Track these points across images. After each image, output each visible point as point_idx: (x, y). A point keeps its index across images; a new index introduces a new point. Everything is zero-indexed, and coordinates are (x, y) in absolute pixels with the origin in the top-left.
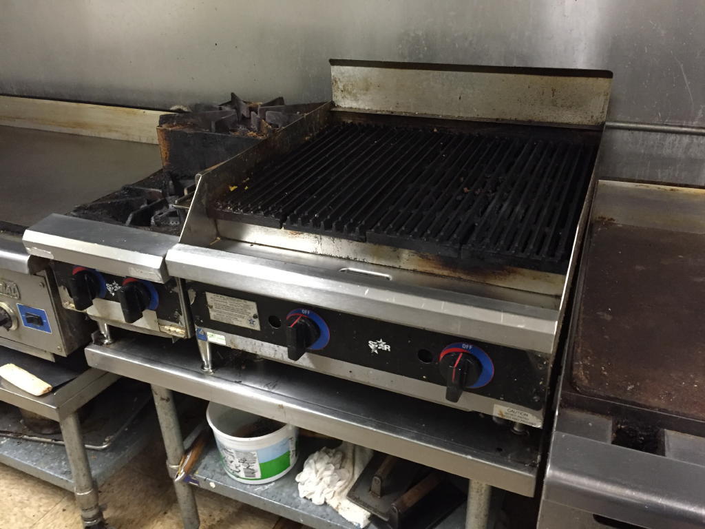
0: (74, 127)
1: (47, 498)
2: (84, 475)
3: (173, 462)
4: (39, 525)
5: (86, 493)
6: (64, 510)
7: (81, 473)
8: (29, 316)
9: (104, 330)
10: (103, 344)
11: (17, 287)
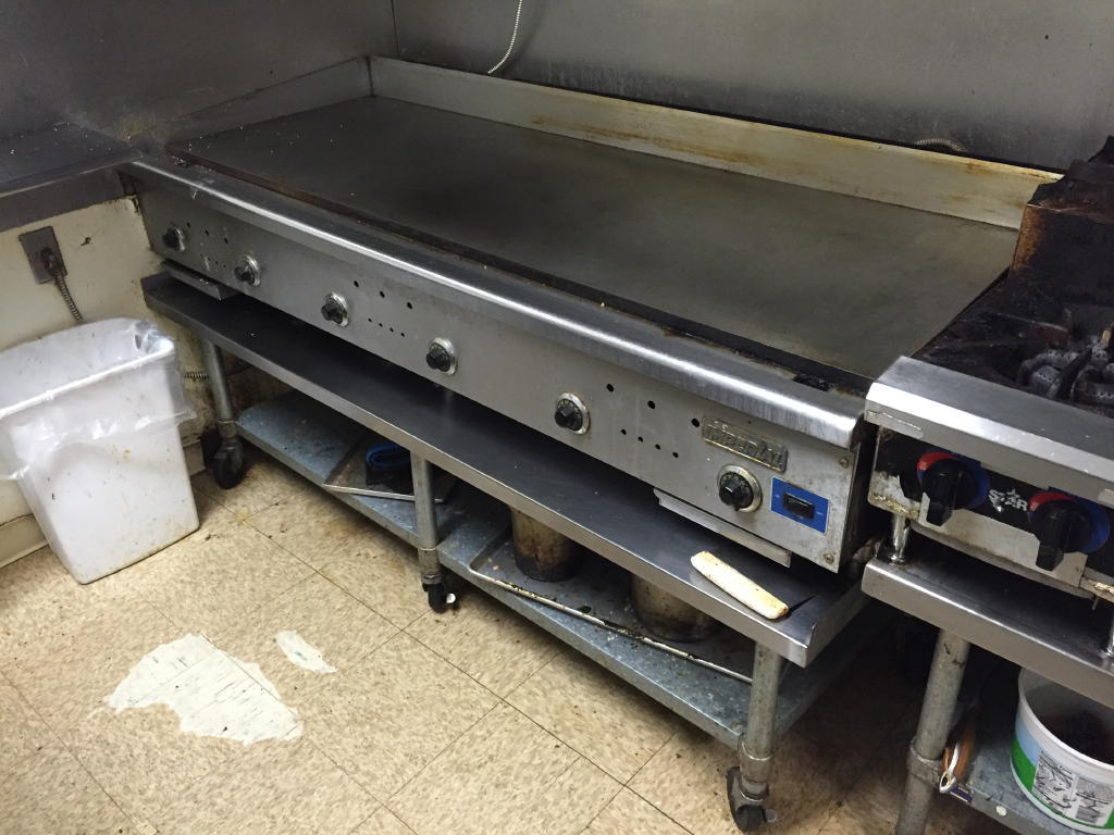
0: (735, 161)
1: (650, 730)
2: (768, 734)
3: (927, 754)
4: (649, 771)
5: (764, 759)
6: (679, 756)
7: (766, 730)
8: (791, 501)
9: (900, 539)
10: (891, 561)
11: (787, 454)
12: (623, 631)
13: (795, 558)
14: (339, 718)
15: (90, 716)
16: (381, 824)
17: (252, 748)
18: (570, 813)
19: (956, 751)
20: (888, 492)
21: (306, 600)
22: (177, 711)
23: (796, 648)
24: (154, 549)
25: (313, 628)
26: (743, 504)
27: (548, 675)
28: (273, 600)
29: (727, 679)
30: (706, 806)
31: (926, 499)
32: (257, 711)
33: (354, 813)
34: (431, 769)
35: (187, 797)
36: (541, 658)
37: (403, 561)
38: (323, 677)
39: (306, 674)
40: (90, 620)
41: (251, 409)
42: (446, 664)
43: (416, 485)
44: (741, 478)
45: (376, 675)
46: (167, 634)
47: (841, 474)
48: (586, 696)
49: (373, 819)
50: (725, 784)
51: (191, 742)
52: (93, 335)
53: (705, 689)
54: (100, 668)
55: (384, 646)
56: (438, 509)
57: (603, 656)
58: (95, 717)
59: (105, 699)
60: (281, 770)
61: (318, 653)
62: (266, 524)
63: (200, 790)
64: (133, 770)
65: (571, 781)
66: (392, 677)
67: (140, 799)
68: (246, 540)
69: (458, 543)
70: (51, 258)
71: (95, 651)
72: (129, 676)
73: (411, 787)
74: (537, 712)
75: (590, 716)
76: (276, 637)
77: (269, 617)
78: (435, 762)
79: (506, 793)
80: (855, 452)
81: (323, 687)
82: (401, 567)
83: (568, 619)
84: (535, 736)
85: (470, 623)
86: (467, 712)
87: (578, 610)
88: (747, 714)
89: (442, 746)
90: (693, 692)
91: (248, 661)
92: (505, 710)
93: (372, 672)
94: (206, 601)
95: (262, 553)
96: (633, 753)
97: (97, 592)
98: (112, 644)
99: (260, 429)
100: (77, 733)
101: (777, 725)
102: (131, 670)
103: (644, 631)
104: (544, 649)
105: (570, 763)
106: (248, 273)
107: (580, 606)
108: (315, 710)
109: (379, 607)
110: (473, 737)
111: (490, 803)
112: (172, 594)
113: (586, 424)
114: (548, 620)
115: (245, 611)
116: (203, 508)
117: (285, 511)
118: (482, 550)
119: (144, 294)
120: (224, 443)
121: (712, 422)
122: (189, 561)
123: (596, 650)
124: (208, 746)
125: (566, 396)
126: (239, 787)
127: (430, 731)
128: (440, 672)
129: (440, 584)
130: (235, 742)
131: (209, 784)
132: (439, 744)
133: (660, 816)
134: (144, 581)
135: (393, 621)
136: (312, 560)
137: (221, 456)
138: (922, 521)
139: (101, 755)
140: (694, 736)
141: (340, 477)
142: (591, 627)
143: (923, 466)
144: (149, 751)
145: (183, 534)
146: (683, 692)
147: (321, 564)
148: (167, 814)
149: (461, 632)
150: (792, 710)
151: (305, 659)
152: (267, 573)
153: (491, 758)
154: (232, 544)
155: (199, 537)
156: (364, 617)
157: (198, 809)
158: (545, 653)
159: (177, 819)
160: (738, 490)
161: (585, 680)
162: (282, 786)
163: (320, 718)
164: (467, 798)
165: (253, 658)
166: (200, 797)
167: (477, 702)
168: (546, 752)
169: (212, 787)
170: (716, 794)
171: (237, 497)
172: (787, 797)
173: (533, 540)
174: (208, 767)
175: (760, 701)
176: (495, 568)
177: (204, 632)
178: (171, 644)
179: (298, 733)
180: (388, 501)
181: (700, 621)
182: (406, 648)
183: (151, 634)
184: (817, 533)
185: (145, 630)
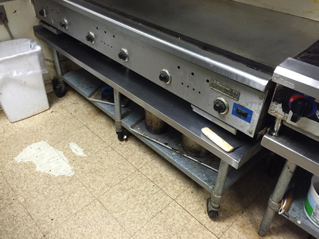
1: (184, 183)
2: (222, 189)
3: (276, 201)
4: (182, 196)
5: (219, 197)
6: (192, 192)
7: (221, 188)
8: (239, 111)
9: (277, 128)
10: (272, 135)
11: (240, 94)
12: (178, 152)
13: (238, 132)
14: (86, 171)
15: (9, 163)
16: (95, 204)
17: (58, 177)
18: (155, 207)
19: (285, 201)
20: (277, 109)
21: (80, 134)
22: (36, 164)
23: (235, 162)
24: (34, 114)
25: (81, 142)
26: (222, 111)
27: (153, 163)
28: (70, 133)
29: (210, 170)
30: (199, 209)
31: (291, 113)
32: (61, 166)
33: (87, 200)
34: (113, 189)
35: (36, 191)
36: (152, 158)
37: (112, 124)
38: (82, 158)
39: (77, 156)
40: (12, 134)
41: (68, 73)
42: (121, 157)
43: (115, 100)
44: (222, 102)
45: (99, 159)
46: (36, 140)
47: (259, 102)
48: (165, 171)
49: (93, 203)
50: (206, 203)
51: (39, 174)
52: (17, 43)
53: (202, 173)
54: (14, 149)
55: (103, 150)
56: (122, 109)
57: (171, 159)
58: (10, 163)
59: (14, 158)
60: (66, 185)
61: (82, 150)
62: (70, 109)
63: (40, 189)
64: (20, 181)
65: (157, 197)
66: (104, 160)
67: (21, 190)
68: (63, 113)
69: (128, 120)
70: (3, 16)
71: (13, 143)
72: (22, 152)
73: (106, 194)
74: (148, 175)
75: (165, 177)
76: (69, 144)
77: (68, 138)
78: (114, 187)
79: (135, 199)
80: (266, 94)
81: (82, 161)
82: (111, 126)
83: (160, 146)
84: (147, 182)
85: (130, 146)
86: (126, 172)
87: (164, 144)
88: (215, 182)
89: (117, 182)
90: (199, 173)
91: (60, 150)
92: (138, 173)
93: (98, 157)
94: (49, 131)
95: (68, 118)
96: (177, 190)
97: (16, 125)
98: (18, 142)
99: (70, 79)
100: (4, 168)
101: (225, 186)
102: (23, 150)
103: (184, 152)
104: (153, 155)
105: (157, 191)
106: (64, 24)
107: (165, 143)
108: (79, 167)
109: (102, 138)
110: (127, 181)
111: (130, 201)
112: (39, 128)
113: (170, 80)
114: (154, 146)
115: (61, 135)
116: (51, 103)
117: (77, 106)
118: (135, 122)
119: (34, 32)
120: (59, 83)
121: (214, 81)
122: (45, 118)
123: (168, 157)
124: (44, 176)
125: (164, 70)
126: (52, 189)
127: (114, 177)
128: (119, 159)
129: (121, 132)
130: (53, 175)
131: (43, 187)
132: (116, 182)
133: (184, 211)
134: (31, 123)
135: (106, 143)
136: (83, 122)
137: (58, 87)
138: (289, 121)
139: (11, 175)
140: (198, 187)
141: (93, 96)
142: (168, 149)
143: (291, 100)
144: (25, 175)
145: (44, 110)
146: (196, 173)
147: (86, 123)
148: (29, 195)
149: (127, 148)
150: (231, 182)
151: (78, 152)
152: (69, 124)
153: (132, 187)
154: (59, 115)
155: (49, 111)
156: (97, 140)
157: (39, 195)
158: (153, 156)
159: (32, 197)
160: (220, 106)
161: (165, 166)
162: (66, 190)
163: (80, 170)
164: (123, 199)
165: (61, 150)
166: (39, 191)
167: (130, 170)
168: (150, 187)
169: (44, 188)
170: (203, 205)
171: (62, 100)
172: (226, 208)
173: (151, 120)
174: (43, 182)
175: (220, 178)
176: (139, 128)
177: (47, 140)
178: (36, 143)
179: (73, 174)
180: (108, 105)
181: (203, 151)
182: (110, 151)
183: (31, 140)
184: (247, 123)
185: (29, 138)
